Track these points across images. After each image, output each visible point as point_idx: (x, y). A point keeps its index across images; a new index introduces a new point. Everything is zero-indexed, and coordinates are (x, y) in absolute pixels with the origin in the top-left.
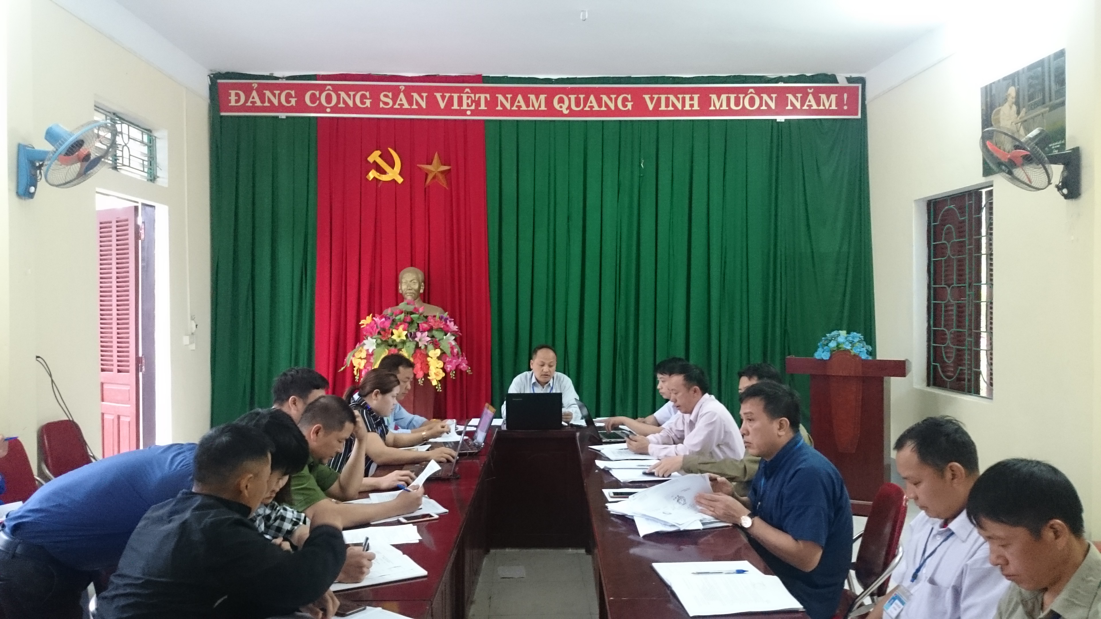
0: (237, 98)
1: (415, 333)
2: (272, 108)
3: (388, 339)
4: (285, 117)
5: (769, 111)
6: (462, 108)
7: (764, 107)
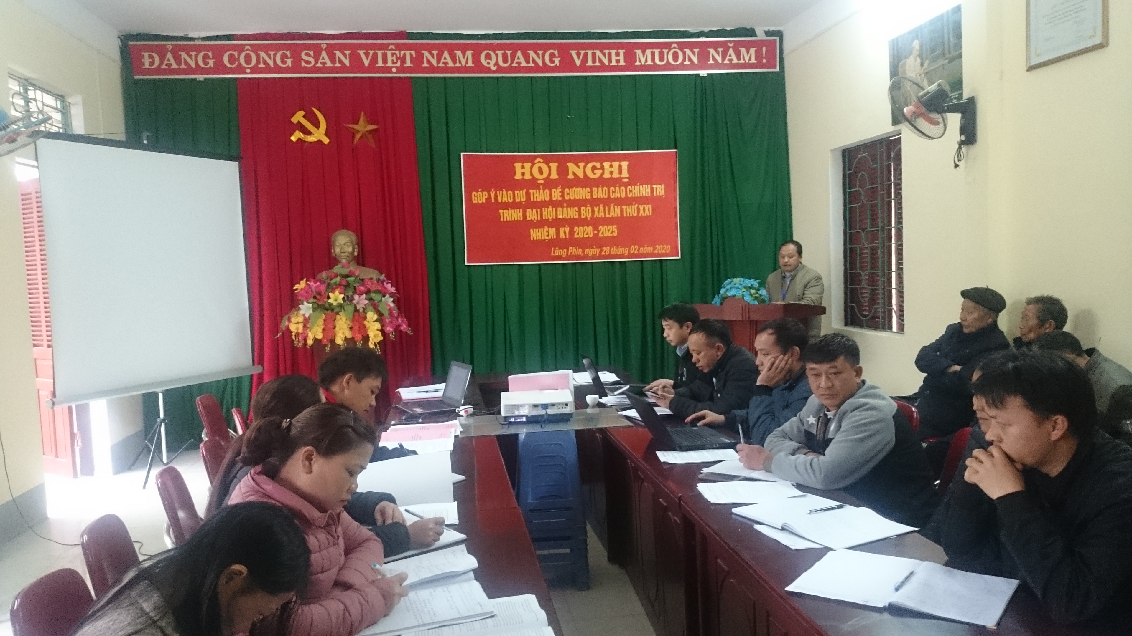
0: (151, 60)
1: (352, 297)
2: (189, 70)
3: (325, 302)
4: (203, 80)
5: (692, 66)
6: (387, 65)
7: (687, 62)
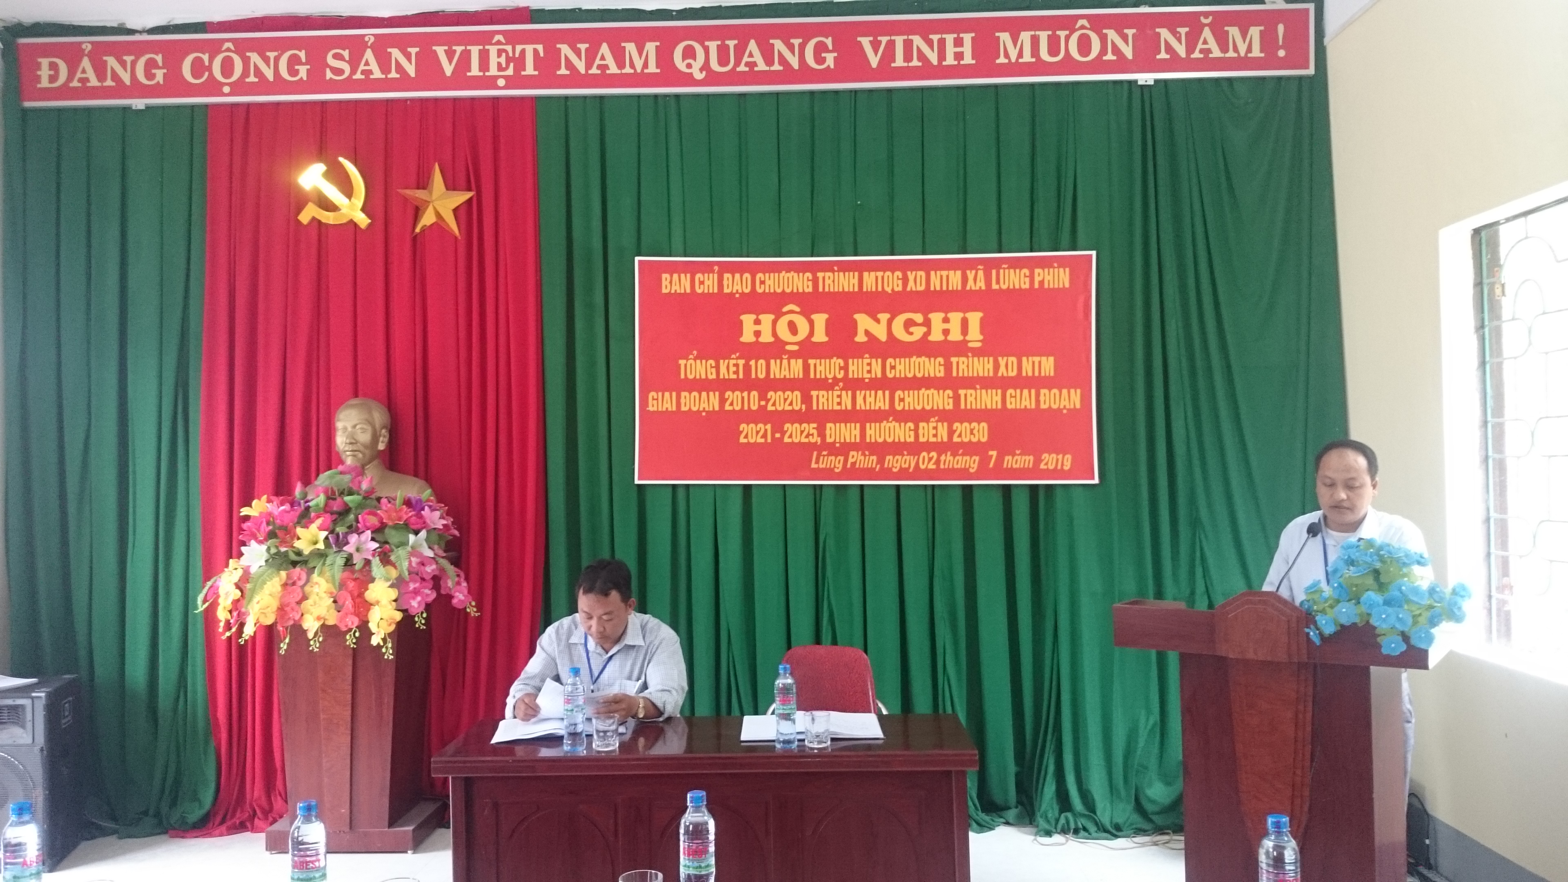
0: (52, 73)
1: (345, 536)
2: (120, 90)
4: (143, 107)
5: (1121, 64)
6: (487, 74)
7: (1110, 57)
